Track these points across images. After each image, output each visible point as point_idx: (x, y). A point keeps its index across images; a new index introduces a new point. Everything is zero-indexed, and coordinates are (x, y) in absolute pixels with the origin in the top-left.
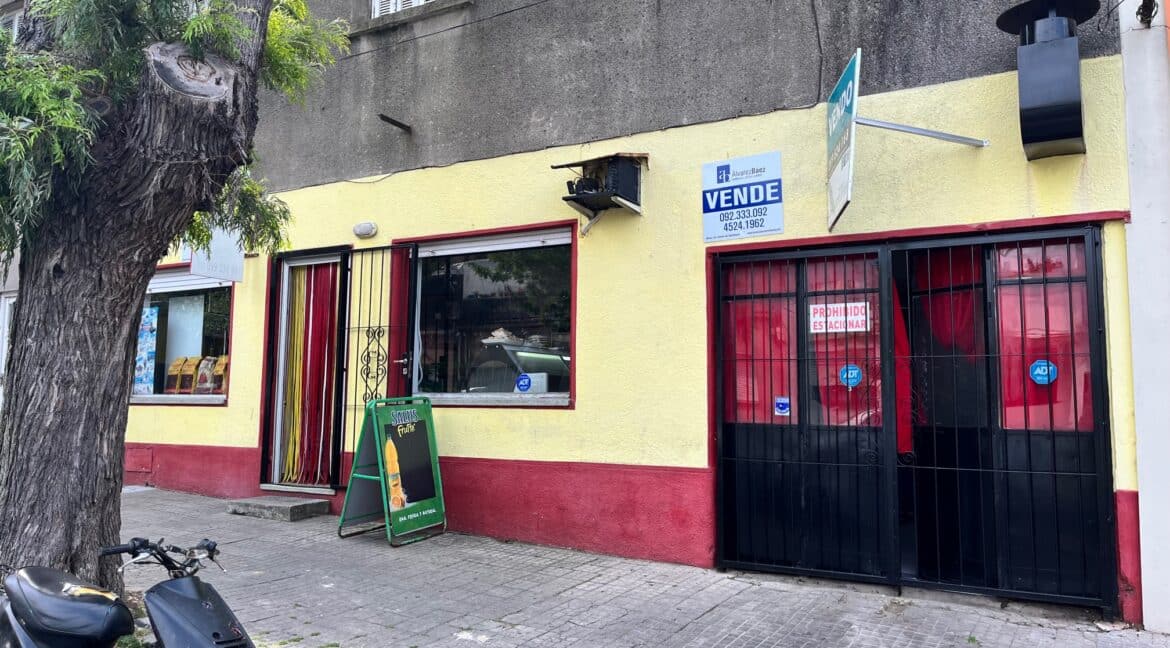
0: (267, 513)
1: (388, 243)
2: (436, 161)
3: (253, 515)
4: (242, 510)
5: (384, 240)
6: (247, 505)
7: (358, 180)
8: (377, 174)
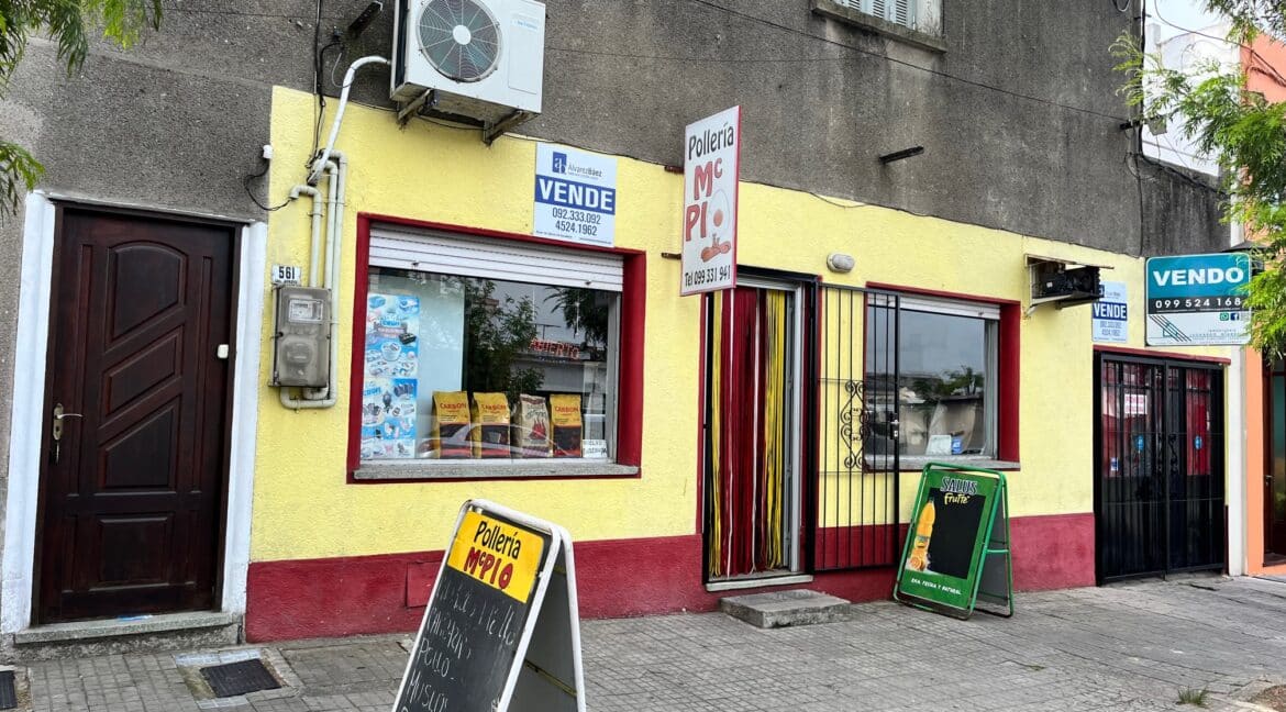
0: (822, 617)
1: (862, 285)
2: (908, 206)
3: (803, 623)
4: (786, 620)
5: (857, 279)
6: (795, 612)
7: (825, 197)
8: (847, 198)
